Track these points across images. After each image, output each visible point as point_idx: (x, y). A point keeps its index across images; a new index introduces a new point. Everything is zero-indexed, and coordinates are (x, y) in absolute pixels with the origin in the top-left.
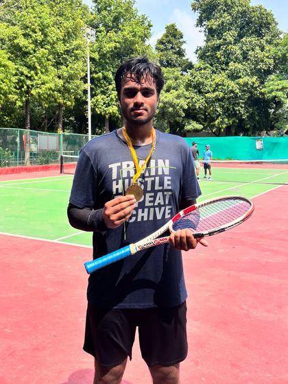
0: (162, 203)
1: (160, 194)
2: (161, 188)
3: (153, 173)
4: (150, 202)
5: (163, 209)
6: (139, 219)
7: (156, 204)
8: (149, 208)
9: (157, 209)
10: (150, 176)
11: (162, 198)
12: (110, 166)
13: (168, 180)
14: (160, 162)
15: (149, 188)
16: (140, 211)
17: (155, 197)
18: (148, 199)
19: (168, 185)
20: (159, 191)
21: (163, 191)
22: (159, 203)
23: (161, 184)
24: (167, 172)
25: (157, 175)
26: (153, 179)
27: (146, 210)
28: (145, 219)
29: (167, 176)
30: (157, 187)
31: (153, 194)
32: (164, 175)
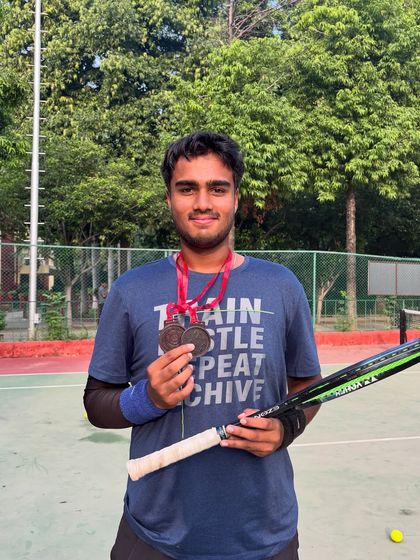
0: (247, 373)
1: (243, 357)
2: (245, 346)
3: (231, 319)
4: (226, 370)
5: (249, 383)
6: (207, 402)
7: (236, 374)
8: (224, 380)
9: (238, 383)
10: (225, 325)
11: (246, 363)
12: (156, 309)
13: (258, 333)
14: (245, 302)
15: (223, 346)
16: (209, 386)
17: (233, 362)
18: (222, 365)
19: (258, 342)
20: (242, 351)
21: (248, 351)
22: (242, 373)
23: (246, 338)
24: (256, 320)
25: (237, 322)
26: (230, 329)
27: (219, 385)
28: (218, 401)
29: (256, 326)
30: (238, 345)
31: (230, 356)
32: (249, 323)
